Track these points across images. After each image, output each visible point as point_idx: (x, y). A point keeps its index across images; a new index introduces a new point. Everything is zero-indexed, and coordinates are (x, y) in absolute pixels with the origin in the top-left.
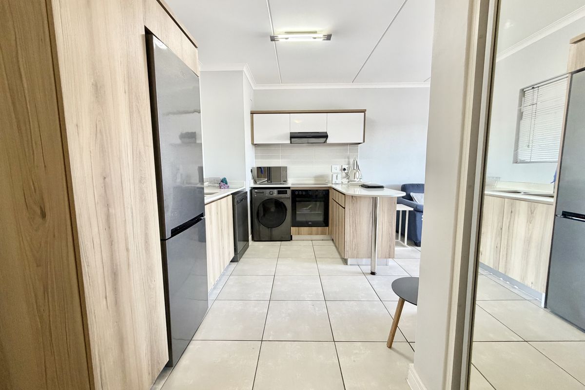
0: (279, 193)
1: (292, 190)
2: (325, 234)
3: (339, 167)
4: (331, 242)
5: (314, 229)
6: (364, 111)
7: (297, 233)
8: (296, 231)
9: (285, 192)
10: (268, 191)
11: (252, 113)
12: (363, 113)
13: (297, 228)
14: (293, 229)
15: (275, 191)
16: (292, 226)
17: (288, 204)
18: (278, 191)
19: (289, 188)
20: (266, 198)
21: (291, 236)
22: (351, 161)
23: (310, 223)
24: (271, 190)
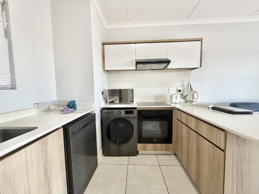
0: (127, 113)
1: (138, 110)
2: (169, 151)
3: (175, 89)
4: (174, 156)
5: (159, 145)
6: (200, 40)
7: (143, 149)
8: (142, 147)
9: (132, 112)
10: (116, 111)
11: (104, 44)
12: (200, 42)
13: (143, 144)
14: (139, 146)
15: (123, 112)
16: (138, 143)
17: (135, 122)
18: (125, 111)
19: (135, 108)
20: (115, 118)
21: (138, 152)
22: (186, 84)
23: (154, 140)
24: (119, 110)
